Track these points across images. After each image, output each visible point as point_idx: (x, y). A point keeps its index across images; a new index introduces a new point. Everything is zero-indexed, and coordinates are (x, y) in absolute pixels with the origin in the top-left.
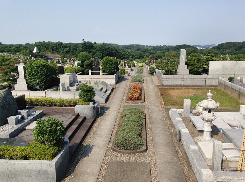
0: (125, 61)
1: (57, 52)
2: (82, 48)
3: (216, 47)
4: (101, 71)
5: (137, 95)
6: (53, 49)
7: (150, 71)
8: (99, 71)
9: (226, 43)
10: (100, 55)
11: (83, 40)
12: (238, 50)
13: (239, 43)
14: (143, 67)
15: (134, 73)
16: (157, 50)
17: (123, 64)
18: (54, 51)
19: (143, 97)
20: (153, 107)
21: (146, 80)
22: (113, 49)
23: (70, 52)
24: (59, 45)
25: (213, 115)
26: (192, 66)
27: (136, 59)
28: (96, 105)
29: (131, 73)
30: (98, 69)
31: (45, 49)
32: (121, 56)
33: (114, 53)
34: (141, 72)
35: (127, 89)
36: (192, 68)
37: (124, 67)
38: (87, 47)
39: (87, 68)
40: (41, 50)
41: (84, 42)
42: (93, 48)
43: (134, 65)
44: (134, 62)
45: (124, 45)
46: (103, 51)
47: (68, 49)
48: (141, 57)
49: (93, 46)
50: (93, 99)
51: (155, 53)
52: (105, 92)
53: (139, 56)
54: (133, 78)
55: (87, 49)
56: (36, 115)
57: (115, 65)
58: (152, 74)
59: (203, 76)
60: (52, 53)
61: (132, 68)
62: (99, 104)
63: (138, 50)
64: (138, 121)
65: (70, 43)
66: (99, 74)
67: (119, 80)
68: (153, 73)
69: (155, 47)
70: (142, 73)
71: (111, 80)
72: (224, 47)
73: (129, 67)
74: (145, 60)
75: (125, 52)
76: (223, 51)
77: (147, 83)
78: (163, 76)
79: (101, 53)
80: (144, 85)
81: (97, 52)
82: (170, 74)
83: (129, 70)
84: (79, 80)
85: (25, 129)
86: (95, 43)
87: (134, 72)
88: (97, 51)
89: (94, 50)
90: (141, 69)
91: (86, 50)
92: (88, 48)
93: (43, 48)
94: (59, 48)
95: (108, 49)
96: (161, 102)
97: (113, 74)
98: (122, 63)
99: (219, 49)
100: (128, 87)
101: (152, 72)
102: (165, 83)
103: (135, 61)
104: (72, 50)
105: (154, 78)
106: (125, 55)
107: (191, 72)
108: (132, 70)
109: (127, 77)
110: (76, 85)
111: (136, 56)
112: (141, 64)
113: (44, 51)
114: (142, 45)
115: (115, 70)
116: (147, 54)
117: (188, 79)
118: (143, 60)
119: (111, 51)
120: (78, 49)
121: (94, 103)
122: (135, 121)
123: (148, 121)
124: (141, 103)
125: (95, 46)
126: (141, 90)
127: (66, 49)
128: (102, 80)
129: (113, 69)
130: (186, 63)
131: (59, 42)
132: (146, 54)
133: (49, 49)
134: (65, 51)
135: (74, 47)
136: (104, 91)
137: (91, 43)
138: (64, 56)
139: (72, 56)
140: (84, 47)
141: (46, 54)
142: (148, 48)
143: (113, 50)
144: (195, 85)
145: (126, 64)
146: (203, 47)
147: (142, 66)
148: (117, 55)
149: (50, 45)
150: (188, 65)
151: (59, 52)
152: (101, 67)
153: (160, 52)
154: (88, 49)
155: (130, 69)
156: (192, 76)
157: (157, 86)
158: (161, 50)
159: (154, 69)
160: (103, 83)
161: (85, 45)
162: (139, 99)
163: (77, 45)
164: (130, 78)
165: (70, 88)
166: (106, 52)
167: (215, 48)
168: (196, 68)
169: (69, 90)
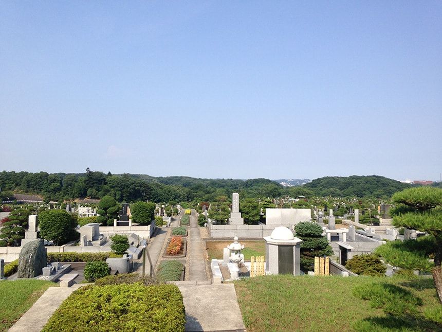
0: (163, 206)
1: (35, 191)
2: (85, 183)
3: (310, 183)
4: (130, 221)
5: (178, 248)
6: (29, 185)
7: (200, 221)
8: (128, 220)
9: (324, 179)
10: (117, 195)
11: (88, 168)
12: (344, 189)
13: (345, 178)
14: (190, 216)
15: (176, 224)
16: (217, 187)
17: (160, 211)
18: (31, 189)
19: (184, 252)
20: (195, 261)
21: (191, 233)
22: (142, 185)
23: (61, 190)
24: (41, 178)
25: (239, 256)
26: (248, 214)
27: (180, 201)
28: (130, 258)
29: (170, 224)
30: (127, 219)
31: (14, 184)
32: (156, 197)
33: (143, 192)
34: (186, 222)
35: (165, 243)
36: (247, 216)
37: (162, 216)
38: (94, 182)
39: (111, 218)
40: (5, 187)
41: (90, 172)
42: (106, 183)
43: (177, 212)
44: (178, 208)
45: (162, 177)
46: (124, 188)
47: (58, 184)
48: (190, 198)
49: (104, 179)
50: (126, 252)
51: (213, 192)
52: (137, 247)
53: (187, 197)
54: (173, 229)
55: (93, 184)
56: (65, 269)
57: (150, 212)
58: (202, 225)
59: (260, 226)
60: (26, 192)
61: (174, 217)
62: (132, 258)
63: (185, 185)
64: (176, 271)
65: (60, 174)
66: (127, 224)
67: (155, 233)
68: (204, 223)
69: (214, 181)
70: (188, 224)
71: (144, 232)
72: (321, 184)
73: (169, 215)
74: (195, 203)
75: (162, 189)
76: (321, 190)
77: (191, 236)
78: (212, 226)
79: (119, 190)
80: (188, 238)
81: (112, 189)
82: (222, 224)
83: (169, 220)
84: (101, 233)
85: (59, 280)
86: (110, 174)
87: (176, 222)
88: (112, 187)
89: (106, 187)
90: (186, 218)
91: (92, 187)
92: (96, 183)
93: (8, 183)
94: (41, 183)
95: (133, 184)
96: (206, 256)
97: (147, 224)
98: (157, 208)
99: (315, 187)
100: (167, 241)
101: (202, 222)
102: (214, 235)
103: (179, 206)
104: (65, 185)
105: (203, 230)
106: (161, 195)
107: (246, 222)
108: (173, 220)
109: (166, 230)
110: (99, 239)
111: (181, 197)
112: (188, 211)
113: (10, 189)
114: (192, 177)
115: (150, 220)
116: (200, 193)
117: (243, 231)
118: (193, 202)
119: (137, 188)
120: (76, 184)
121: (128, 256)
122: (172, 271)
123: (187, 273)
124: (182, 257)
125: (108, 179)
126: (183, 244)
127: (54, 185)
128: (132, 232)
129: (147, 218)
130: (240, 211)
131: (41, 172)
132: (198, 193)
133: (20, 185)
134: (51, 187)
135: (69, 182)
136: (137, 245)
137: (101, 174)
138: (50, 197)
139: (65, 197)
140: (88, 180)
141: (14, 194)
142: (202, 183)
143: (141, 187)
144: (251, 237)
145: (164, 211)
146: (292, 182)
147: (190, 213)
148: (148, 195)
149: (25, 177)
150: (242, 213)
151: (40, 190)
152: (130, 216)
153: (222, 189)
154: (95, 185)
155: (170, 218)
156: (247, 226)
157: (204, 239)
158: (223, 187)
159: (205, 218)
160: (134, 236)
161: (91, 178)
162: (179, 253)
163: (74, 178)
164: (169, 231)
165: (93, 243)
166: (129, 189)
167: (309, 185)
168: (252, 216)
169: (91, 245)
